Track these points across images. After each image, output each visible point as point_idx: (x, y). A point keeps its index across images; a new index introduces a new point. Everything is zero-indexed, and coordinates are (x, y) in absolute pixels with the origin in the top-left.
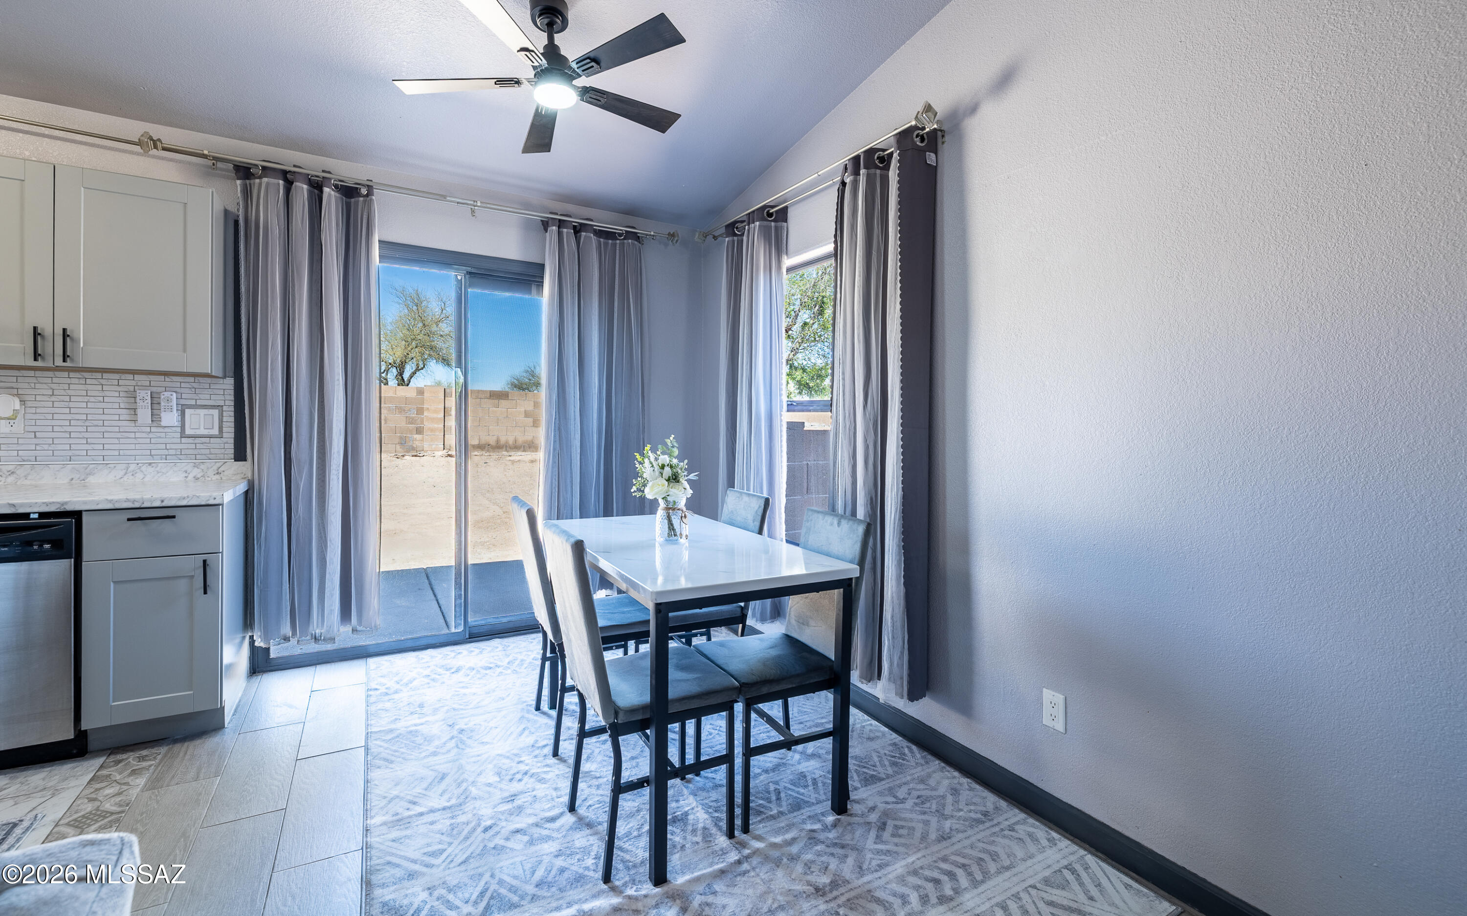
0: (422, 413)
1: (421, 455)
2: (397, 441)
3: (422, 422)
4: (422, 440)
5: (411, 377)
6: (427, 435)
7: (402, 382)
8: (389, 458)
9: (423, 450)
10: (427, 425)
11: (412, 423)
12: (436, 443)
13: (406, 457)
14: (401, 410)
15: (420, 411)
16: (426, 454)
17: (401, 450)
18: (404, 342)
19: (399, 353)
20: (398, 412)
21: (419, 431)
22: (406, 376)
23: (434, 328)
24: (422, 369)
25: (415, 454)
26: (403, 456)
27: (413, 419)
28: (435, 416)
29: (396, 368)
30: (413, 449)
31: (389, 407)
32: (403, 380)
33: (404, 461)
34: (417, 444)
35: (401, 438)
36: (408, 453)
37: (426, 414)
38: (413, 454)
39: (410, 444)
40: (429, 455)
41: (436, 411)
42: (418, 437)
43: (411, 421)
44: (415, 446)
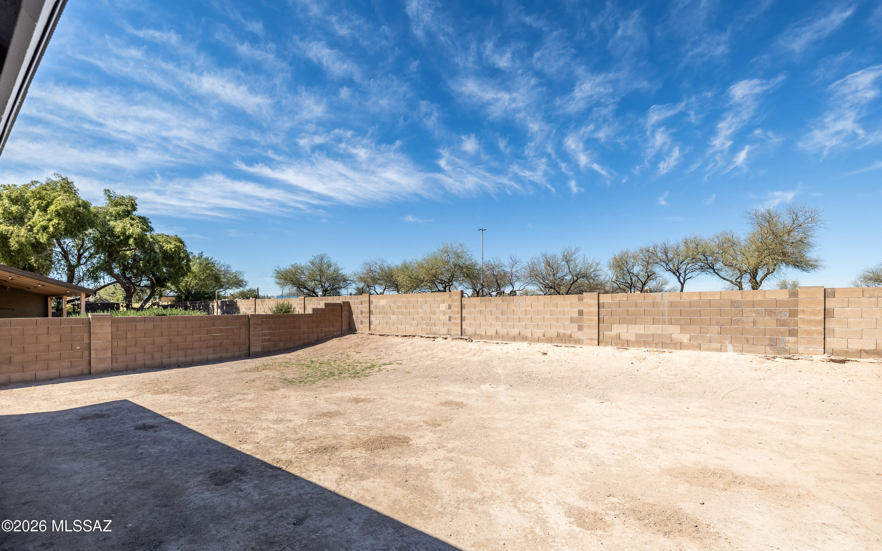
0: (796, 316)
1: (795, 357)
2: (767, 342)
3: (796, 324)
4: (797, 342)
5: (763, 279)
6: (802, 338)
7: (756, 285)
8: (758, 359)
9: (797, 353)
10: (802, 327)
11: (783, 325)
12: (814, 346)
13: (777, 359)
14: (770, 313)
15: (794, 313)
16: (801, 357)
17: (771, 351)
18: (757, 253)
19: (753, 262)
20: (768, 315)
21: (793, 333)
22: (758, 279)
23: (786, 238)
24: (772, 272)
25: (789, 356)
26: (774, 358)
27: (785, 321)
28: (812, 318)
29: (750, 273)
30: (785, 351)
31: (758, 310)
32: (757, 282)
33: (777, 364)
34: (789, 346)
35: (771, 340)
36: (779, 354)
37: (800, 316)
38: (785, 356)
39: (782, 345)
40: (806, 359)
41: (814, 313)
42: (791, 339)
43: (783, 323)
44: (787, 348)
